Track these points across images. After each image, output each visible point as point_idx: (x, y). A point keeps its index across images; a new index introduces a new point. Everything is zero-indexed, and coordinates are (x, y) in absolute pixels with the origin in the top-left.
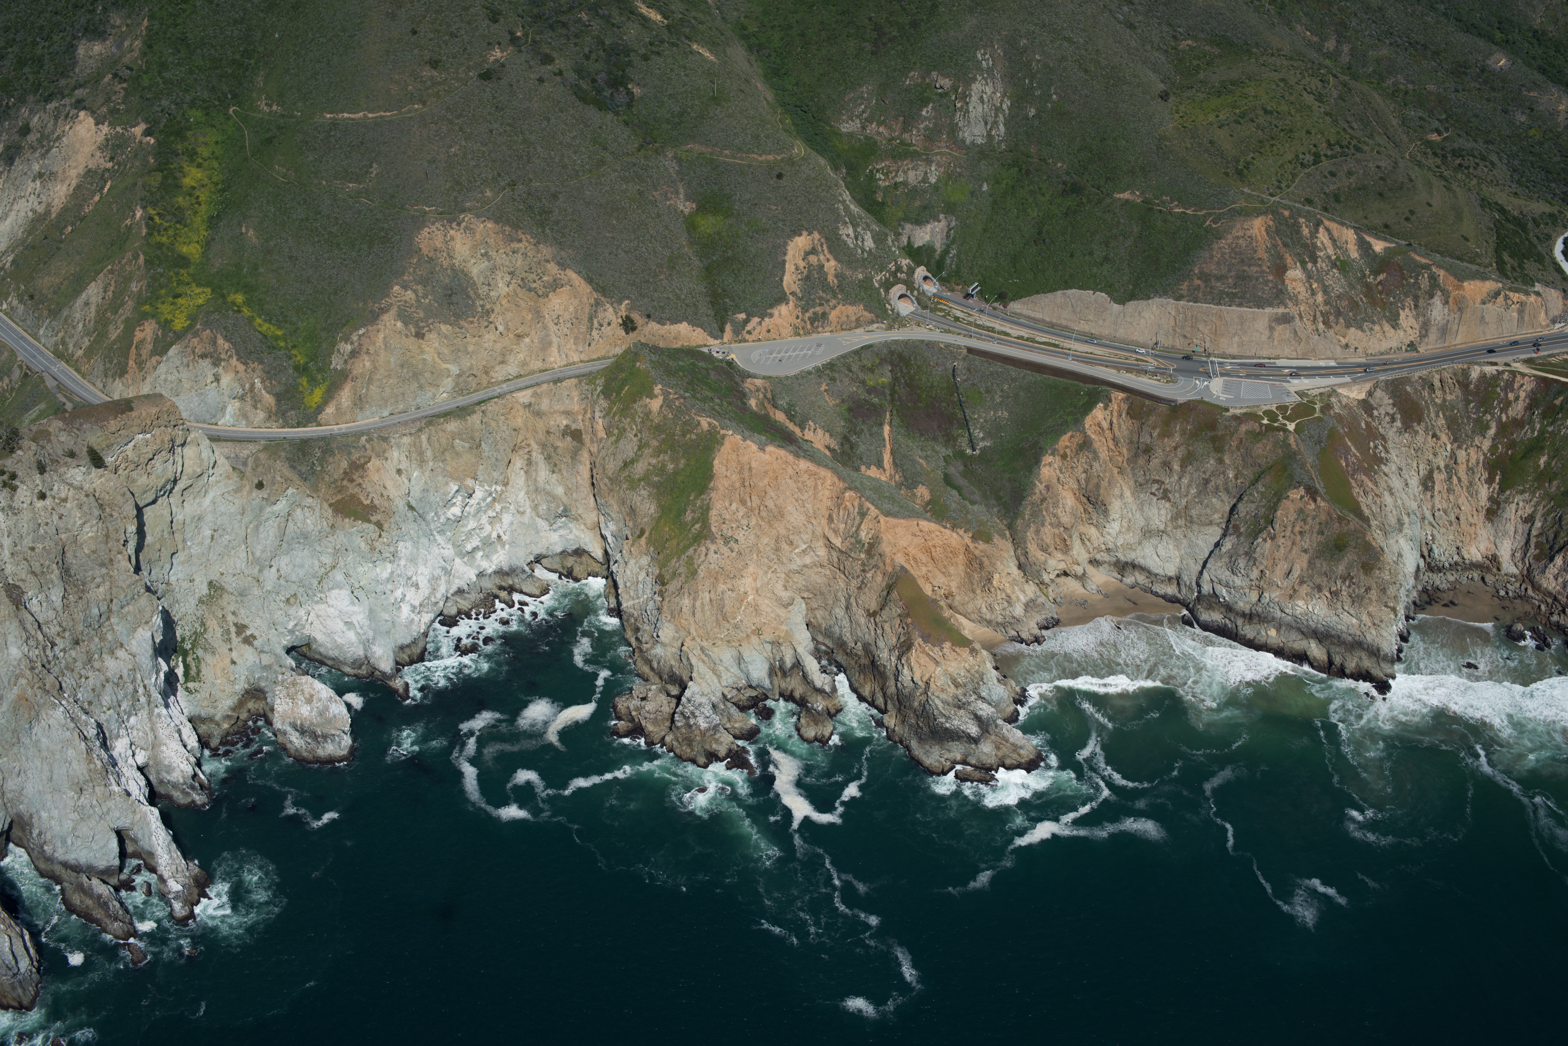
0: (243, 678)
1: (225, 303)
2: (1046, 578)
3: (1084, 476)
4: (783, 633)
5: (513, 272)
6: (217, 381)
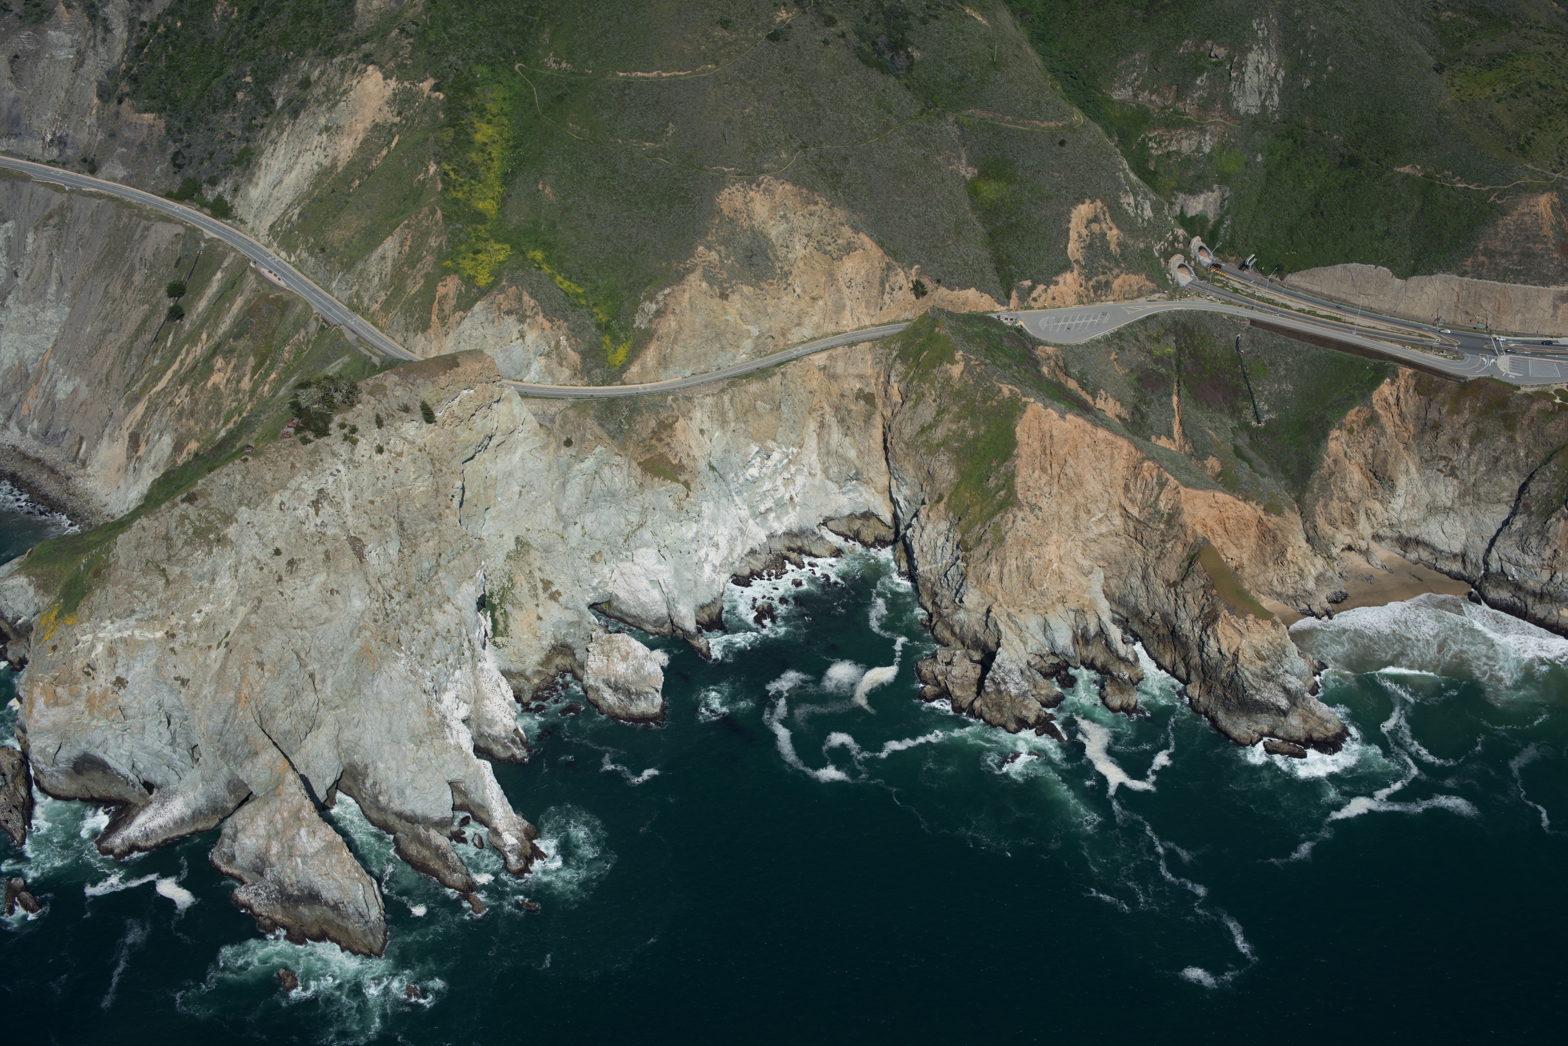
0: (550, 633)
1: (526, 260)
2: (1335, 551)
3: (1370, 451)
4: (1088, 602)
5: (810, 234)
6: (523, 337)
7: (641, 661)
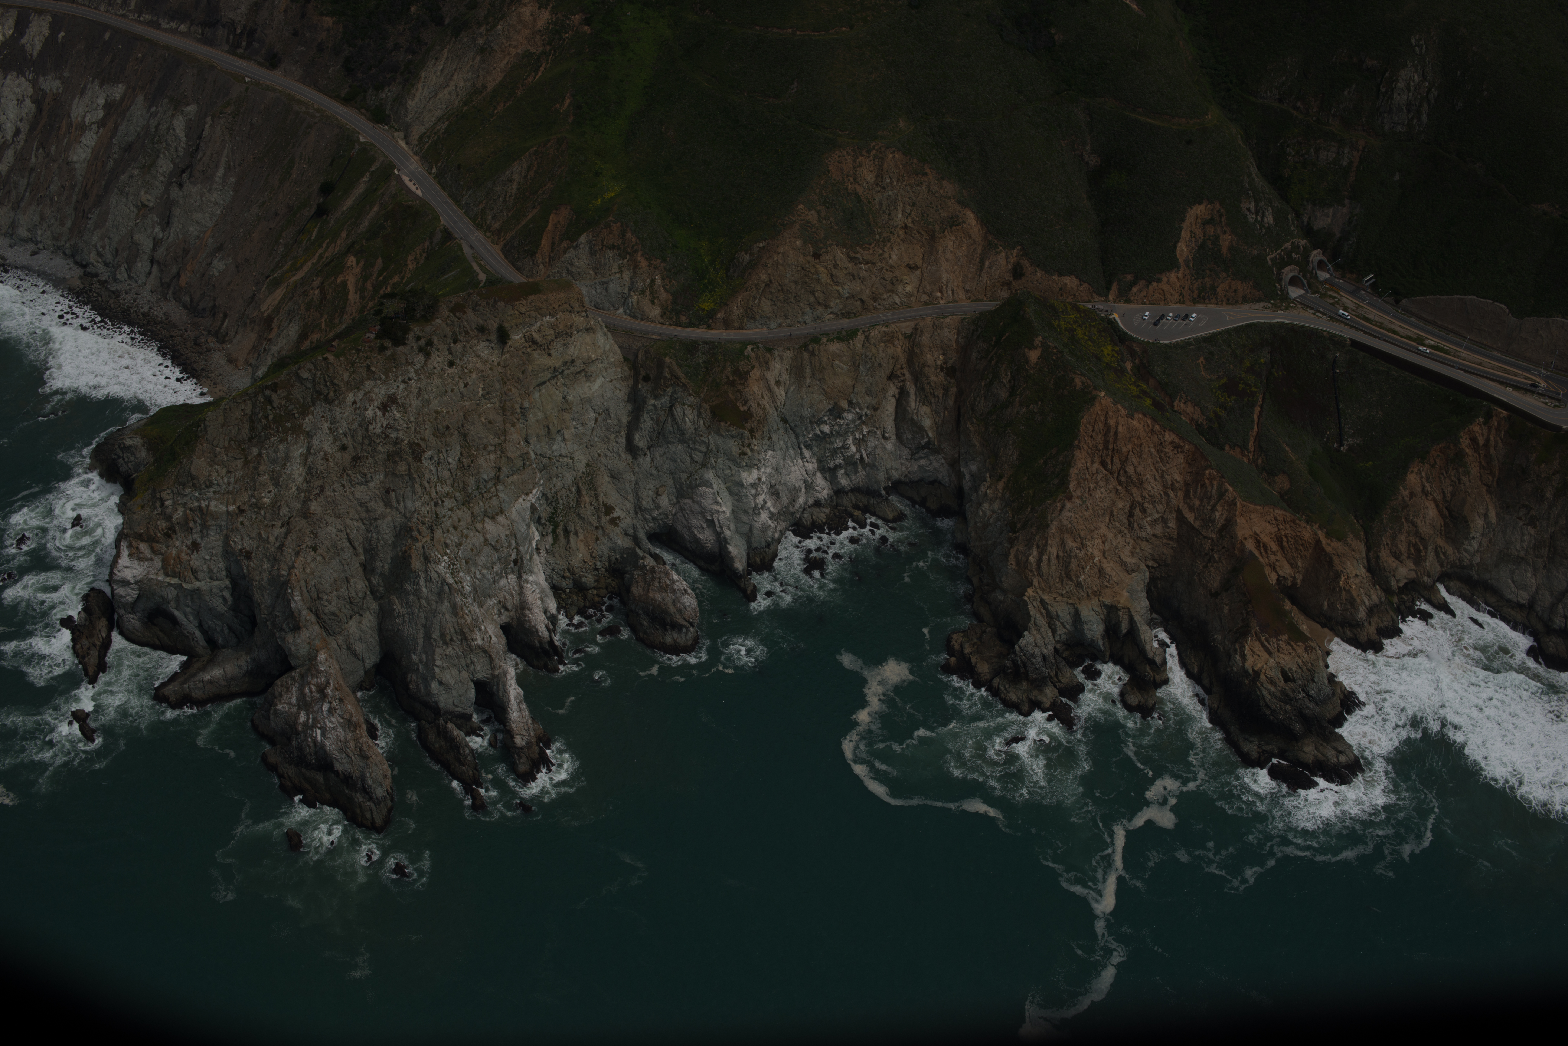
0: (605, 556)
1: (637, 198)
2: (1394, 585)
4: (1123, 599)
5: (914, 204)
6: (621, 272)
7: (678, 594)
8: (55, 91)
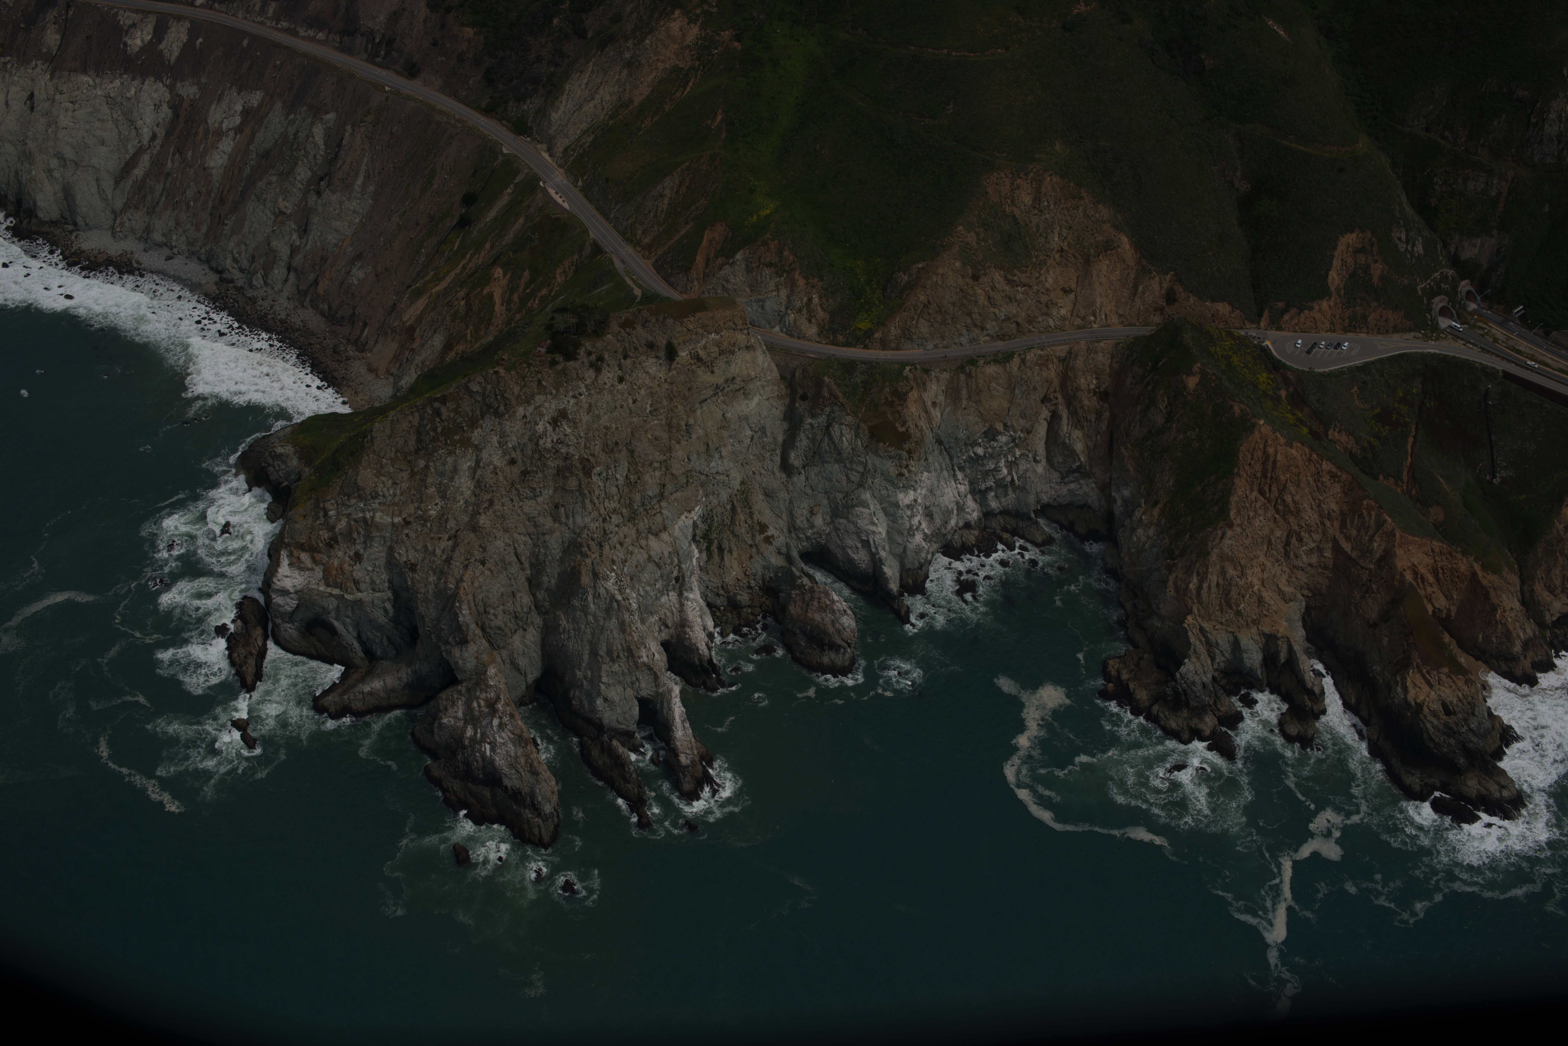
0: (759, 574)
4: (1282, 628)
5: (1070, 227)
6: (778, 290)
7: (838, 615)
8: (192, 97)
